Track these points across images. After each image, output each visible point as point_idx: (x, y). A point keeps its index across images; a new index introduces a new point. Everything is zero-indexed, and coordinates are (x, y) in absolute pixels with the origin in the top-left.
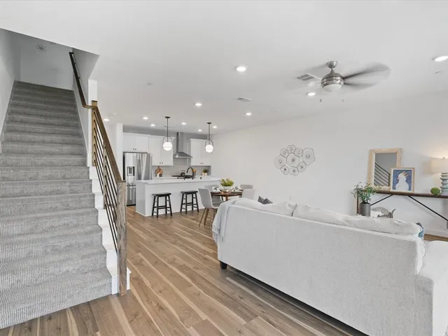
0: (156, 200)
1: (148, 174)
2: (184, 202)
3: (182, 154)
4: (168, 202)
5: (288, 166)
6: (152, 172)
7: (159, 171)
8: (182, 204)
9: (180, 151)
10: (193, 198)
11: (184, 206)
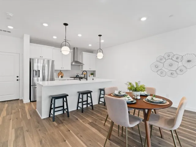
0: (53, 102)
1: (53, 77)
2: (80, 100)
3: (77, 62)
4: (65, 103)
5: (166, 70)
6: (55, 74)
7: (61, 74)
8: (78, 102)
9: (76, 60)
10: (87, 96)
11: (80, 105)
